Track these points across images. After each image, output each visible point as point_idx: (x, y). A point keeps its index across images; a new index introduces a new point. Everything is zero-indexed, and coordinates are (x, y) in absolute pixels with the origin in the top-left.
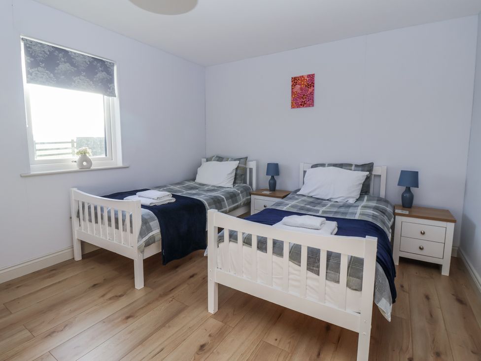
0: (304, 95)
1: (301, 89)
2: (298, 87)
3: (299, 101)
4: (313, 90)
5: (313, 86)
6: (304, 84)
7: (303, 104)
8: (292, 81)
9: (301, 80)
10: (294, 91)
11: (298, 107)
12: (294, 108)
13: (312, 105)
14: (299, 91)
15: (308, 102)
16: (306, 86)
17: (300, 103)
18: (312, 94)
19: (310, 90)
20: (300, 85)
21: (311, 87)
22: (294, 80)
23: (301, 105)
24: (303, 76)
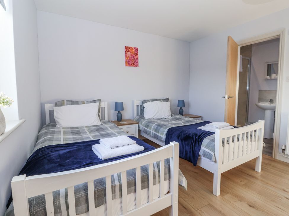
0: (133, 59)
1: (131, 55)
2: (129, 53)
3: (131, 62)
4: (138, 57)
5: (138, 55)
6: (133, 52)
7: (133, 65)
8: (125, 49)
9: (131, 49)
10: (127, 56)
11: (129, 66)
12: (127, 66)
13: (137, 66)
14: (130, 56)
15: (135, 64)
16: (134, 54)
17: (131, 64)
18: (137, 59)
19: (136, 57)
20: (131, 52)
21: (137, 55)
22: (127, 48)
23: (132, 65)
24: (132, 47)
